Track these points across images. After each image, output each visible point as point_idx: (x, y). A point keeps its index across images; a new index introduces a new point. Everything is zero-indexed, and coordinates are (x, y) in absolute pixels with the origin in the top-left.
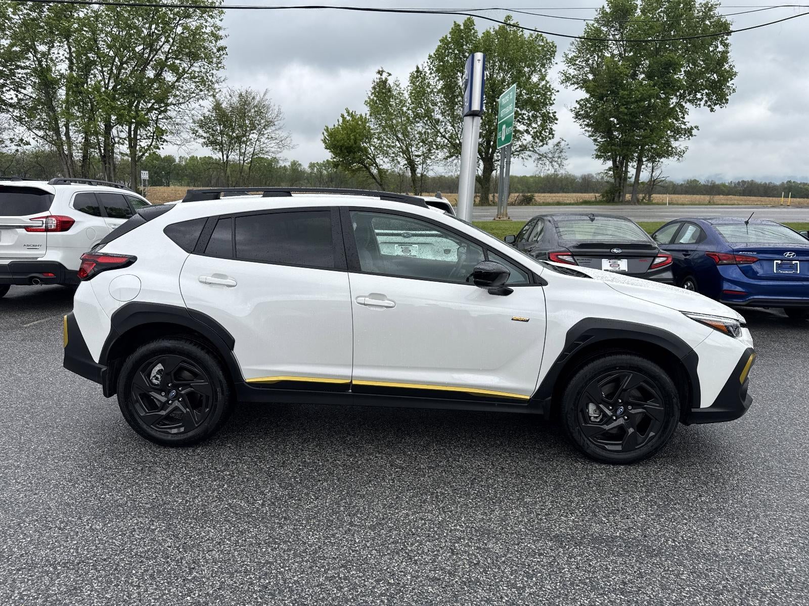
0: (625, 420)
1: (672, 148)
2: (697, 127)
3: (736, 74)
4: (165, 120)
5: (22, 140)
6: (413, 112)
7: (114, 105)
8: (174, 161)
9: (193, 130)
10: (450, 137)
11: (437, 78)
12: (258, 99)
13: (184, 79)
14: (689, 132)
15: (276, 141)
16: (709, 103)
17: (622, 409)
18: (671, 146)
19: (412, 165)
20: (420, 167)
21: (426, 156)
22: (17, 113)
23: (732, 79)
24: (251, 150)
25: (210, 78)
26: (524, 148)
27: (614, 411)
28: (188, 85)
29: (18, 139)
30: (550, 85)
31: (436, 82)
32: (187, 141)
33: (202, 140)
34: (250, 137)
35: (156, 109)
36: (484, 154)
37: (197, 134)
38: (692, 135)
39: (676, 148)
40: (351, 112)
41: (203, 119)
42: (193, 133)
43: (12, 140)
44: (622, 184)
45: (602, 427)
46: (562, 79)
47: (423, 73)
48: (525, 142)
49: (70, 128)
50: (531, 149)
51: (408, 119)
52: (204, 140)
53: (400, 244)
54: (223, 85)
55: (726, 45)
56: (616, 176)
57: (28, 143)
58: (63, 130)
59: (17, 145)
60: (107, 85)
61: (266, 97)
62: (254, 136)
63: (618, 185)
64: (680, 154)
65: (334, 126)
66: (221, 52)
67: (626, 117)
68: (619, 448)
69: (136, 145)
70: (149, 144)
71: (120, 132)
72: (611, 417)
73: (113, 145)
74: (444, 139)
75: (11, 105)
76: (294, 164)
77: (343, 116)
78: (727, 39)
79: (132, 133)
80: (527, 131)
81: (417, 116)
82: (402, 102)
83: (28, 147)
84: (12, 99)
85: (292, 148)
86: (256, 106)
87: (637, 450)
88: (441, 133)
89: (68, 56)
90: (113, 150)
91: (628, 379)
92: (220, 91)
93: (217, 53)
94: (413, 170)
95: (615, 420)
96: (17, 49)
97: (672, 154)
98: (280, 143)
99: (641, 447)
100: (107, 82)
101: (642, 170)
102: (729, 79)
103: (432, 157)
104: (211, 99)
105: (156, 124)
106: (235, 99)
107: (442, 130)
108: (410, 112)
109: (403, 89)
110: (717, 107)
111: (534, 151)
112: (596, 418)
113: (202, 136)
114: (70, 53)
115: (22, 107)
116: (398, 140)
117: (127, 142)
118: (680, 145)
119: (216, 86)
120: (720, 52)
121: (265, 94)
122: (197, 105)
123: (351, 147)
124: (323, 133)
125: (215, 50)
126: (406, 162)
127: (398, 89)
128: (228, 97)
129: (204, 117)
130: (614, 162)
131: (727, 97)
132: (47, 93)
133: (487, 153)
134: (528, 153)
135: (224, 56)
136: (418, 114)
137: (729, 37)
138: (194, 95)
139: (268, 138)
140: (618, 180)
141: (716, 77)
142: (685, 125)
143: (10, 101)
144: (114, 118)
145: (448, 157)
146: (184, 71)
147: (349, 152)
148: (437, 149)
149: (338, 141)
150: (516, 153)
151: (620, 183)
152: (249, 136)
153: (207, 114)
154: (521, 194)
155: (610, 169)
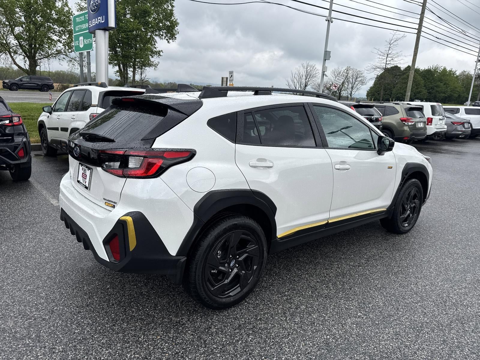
1: (151, 62)
2: (162, 51)
3: (178, 24)
14: (158, 53)
16: (167, 38)
18: (150, 61)
23: (177, 26)
26: (59, 52)
30: (72, 11)
36: (28, 53)
38: (160, 55)
39: (153, 62)
44: (126, 81)
46: (77, 8)
48: (59, 48)
50: (64, 53)
55: (173, 6)
56: (122, 76)
63: (123, 82)
64: (156, 66)
67: (125, 40)
78: (173, 3)
80: (59, 41)
97: (151, 65)
101: (136, 73)
102: (176, 26)
110: (171, 41)
111: (66, 55)
118: (155, 60)
120: (169, 10)
130: (119, 67)
131: (175, 36)
133: (30, 53)
134: (62, 56)
137: (174, 2)
140: (123, 78)
141: (169, 24)
142: (156, 49)
150: (54, 55)
151: (124, 81)
154: (60, 84)
155: (117, 72)
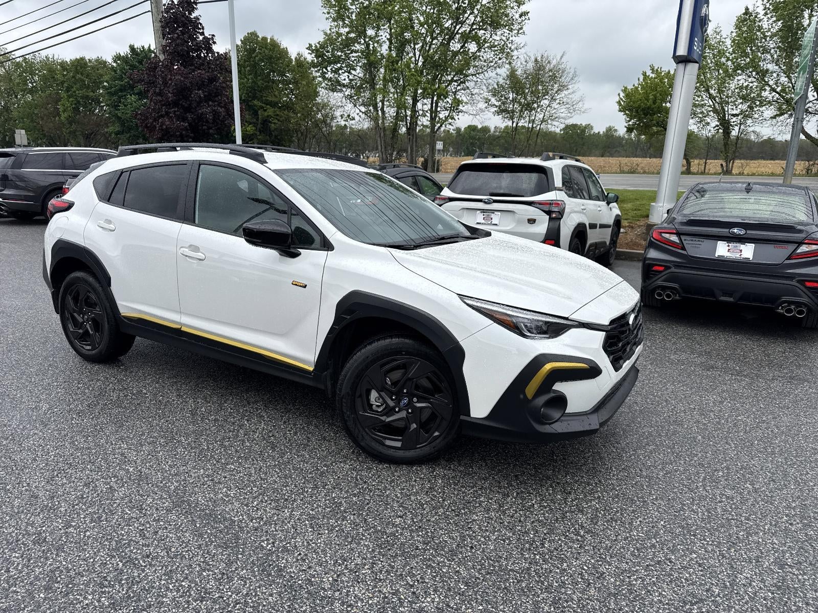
0: (408, 412)
4: (462, 91)
5: (349, 116)
6: (733, 63)
7: (420, 79)
8: (489, 131)
9: (487, 99)
10: (781, 91)
11: (774, 19)
12: (554, 62)
13: (484, 49)
15: (567, 106)
17: (405, 401)
19: (725, 125)
20: (737, 128)
21: (746, 115)
22: (348, 92)
24: (541, 116)
25: (509, 45)
27: (398, 401)
28: (487, 55)
29: (346, 115)
31: (769, 24)
32: (482, 110)
33: (494, 109)
34: (542, 104)
35: (456, 81)
37: (490, 103)
40: (656, 68)
41: (497, 87)
42: (486, 102)
43: (342, 116)
45: (382, 418)
47: (754, 15)
49: (385, 103)
51: (726, 71)
52: (496, 109)
53: (483, 211)
54: (522, 51)
57: (354, 119)
58: (380, 105)
59: (345, 120)
60: (417, 61)
61: (564, 60)
62: (545, 102)
65: (634, 85)
66: (523, 18)
68: (399, 444)
69: (436, 116)
70: (447, 115)
71: (424, 105)
72: (394, 408)
73: (417, 118)
74: (774, 93)
75: (344, 86)
76: (609, 129)
77: (644, 74)
79: (434, 105)
81: (737, 67)
82: (721, 53)
83: (353, 122)
84: (345, 80)
85: (583, 112)
86: (551, 70)
87: (417, 450)
88: (770, 86)
89: (389, 37)
90: (416, 122)
91: (414, 367)
92: (518, 58)
93: (520, 19)
94: (727, 132)
95: (397, 412)
96: (352, 35)
98: (572, 108)
99: (422, 447)
100: (417, 59)
103: (756, 116)
104: (507, 66)
105: (455, 95)
106: (531, 65)
107: (771, 83)
108: (729, 63)
109: (724, 37)
112: (378, 406)
113: (494, 105)
114: (391, 34)
115: (352, 87)
116: (710, 98)
117: (428, 115)
119: (515, 53)
121: (562, 57)
122: (493, 74)
123: (649, 108)
124: (619, 95)
125: (517, 16)
126: (718, 124)
127: (718, 37)
128: (524, 63)
129: (498, 85)
132: (371, 73)
135: (526, 21)
136: (739, 65)
138: (492, 64)
139: (559, 103)
143: (344, 82)
144: (420, 91)
145: (777, 115)
146: (485, 41)
147: (646, 115)
148: (761, 106)
149: (634, 103)
152: (540, 102)
153: (501, 81)
